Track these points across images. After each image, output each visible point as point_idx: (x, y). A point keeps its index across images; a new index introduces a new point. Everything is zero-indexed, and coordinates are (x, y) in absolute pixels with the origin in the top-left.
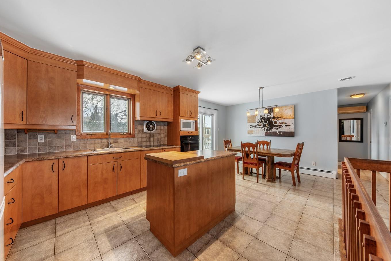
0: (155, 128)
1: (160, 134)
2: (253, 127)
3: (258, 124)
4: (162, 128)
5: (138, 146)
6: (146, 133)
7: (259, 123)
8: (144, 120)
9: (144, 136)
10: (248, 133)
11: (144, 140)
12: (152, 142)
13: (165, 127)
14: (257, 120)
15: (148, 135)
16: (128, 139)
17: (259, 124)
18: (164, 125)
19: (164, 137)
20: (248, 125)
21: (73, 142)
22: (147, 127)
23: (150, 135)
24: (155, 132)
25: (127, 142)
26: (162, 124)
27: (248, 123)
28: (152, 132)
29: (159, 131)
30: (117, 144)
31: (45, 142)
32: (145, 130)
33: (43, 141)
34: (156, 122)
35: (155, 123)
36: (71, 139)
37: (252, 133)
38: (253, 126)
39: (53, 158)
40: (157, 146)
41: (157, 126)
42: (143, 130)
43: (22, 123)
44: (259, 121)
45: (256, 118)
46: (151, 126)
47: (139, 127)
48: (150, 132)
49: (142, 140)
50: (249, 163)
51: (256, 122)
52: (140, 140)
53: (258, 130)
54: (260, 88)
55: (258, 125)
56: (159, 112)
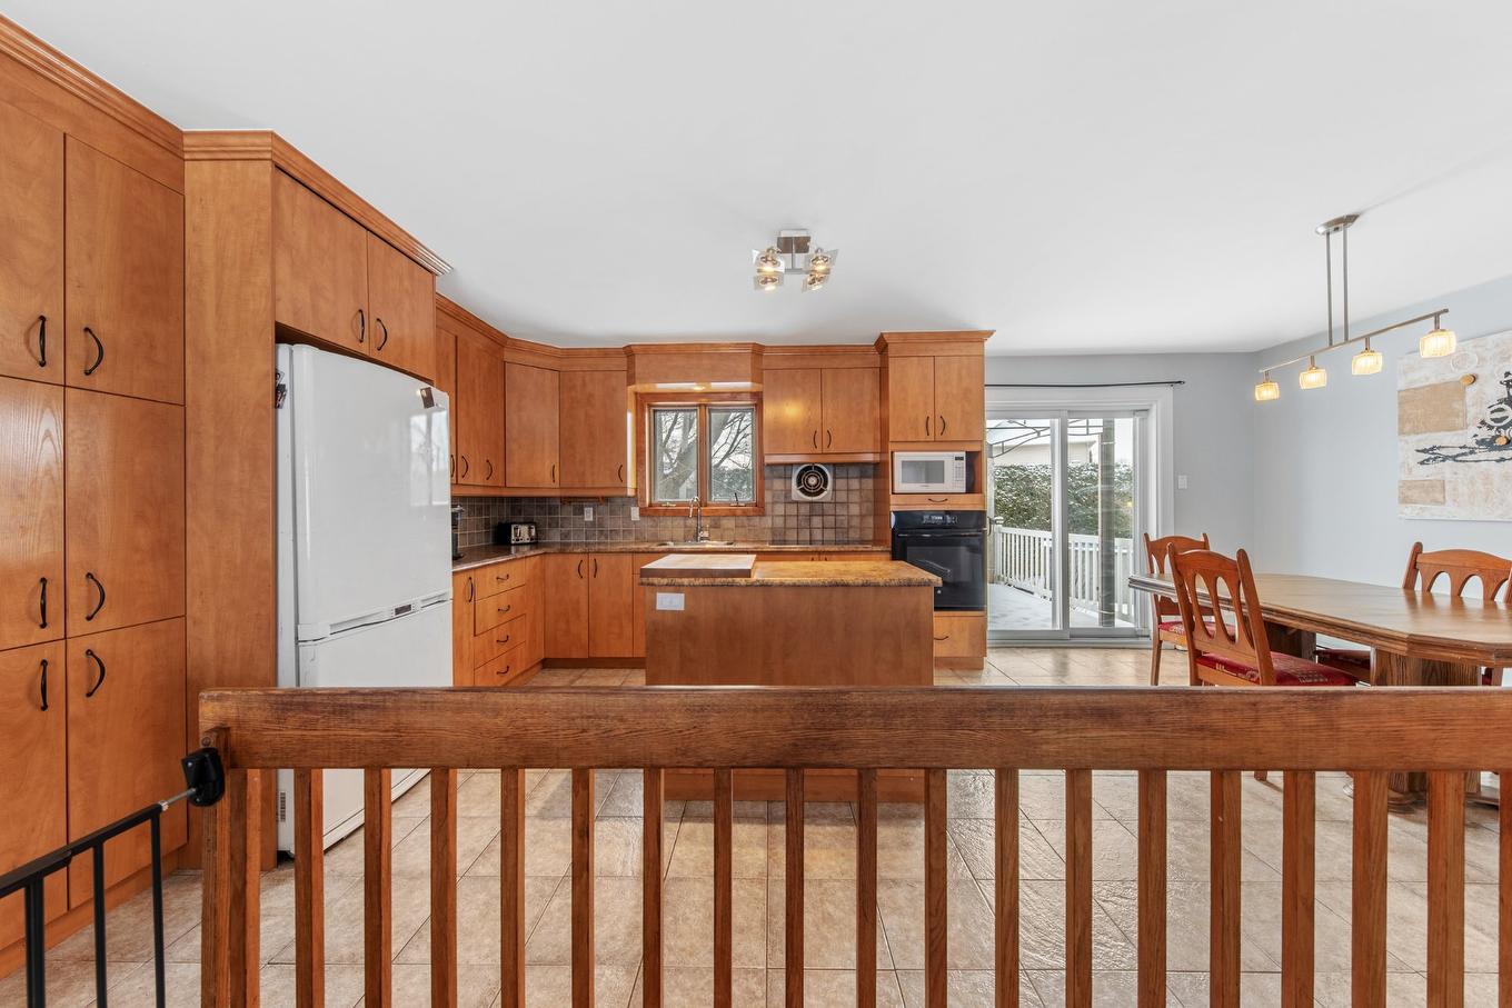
0: (825, 485)
1: (847, 504)
2: (1445, 458)
3: (1485, 434)
4: (855, 484)
5: (773, 542)
6: (797, 502)
7: (1493, 433)
8: (792, 464)
9: (792, 510)
10: (1405, 500)
11: (792, 522)
12: (819, 531)
13: (863, 480)
14: (1472, 411)
15: (804, 510)
16: (745, 518)
17: (1494, 438)
18: (862, 476)
19: (862, 516)
20: (1406, 450)
21: (635, 522)
22: (799, 483)
23: (811, 509)
24: (829, 499)
25: (743, 526)
26: (854, 472)
27: (1402, 432)
28: (815, 499)
29: (842, 497)
30: (718, 532)
31: (594, 522)
32: (796, 494)
33: (591, 519)
34: (832, 468)
35: (827, 473)
36: (630, 516)
37: (1436, 502)
38: (1444, 452)
39: (579, 550)
40: (836, 543)
41: (834, 478)
42: (788, 492)
43: (553, 485)
44: (1498, 415)
45: (1469, 400)
46: (813, 481)
47: (778, 484)
48: (809, 498)
49: (785, 522)
50: (1221, 663)
51: (1466, 426)
52: (779, 522)
53: (1487, 479)
54: (1328, 224)
55: (1482, 442)
56: (825, 435)
